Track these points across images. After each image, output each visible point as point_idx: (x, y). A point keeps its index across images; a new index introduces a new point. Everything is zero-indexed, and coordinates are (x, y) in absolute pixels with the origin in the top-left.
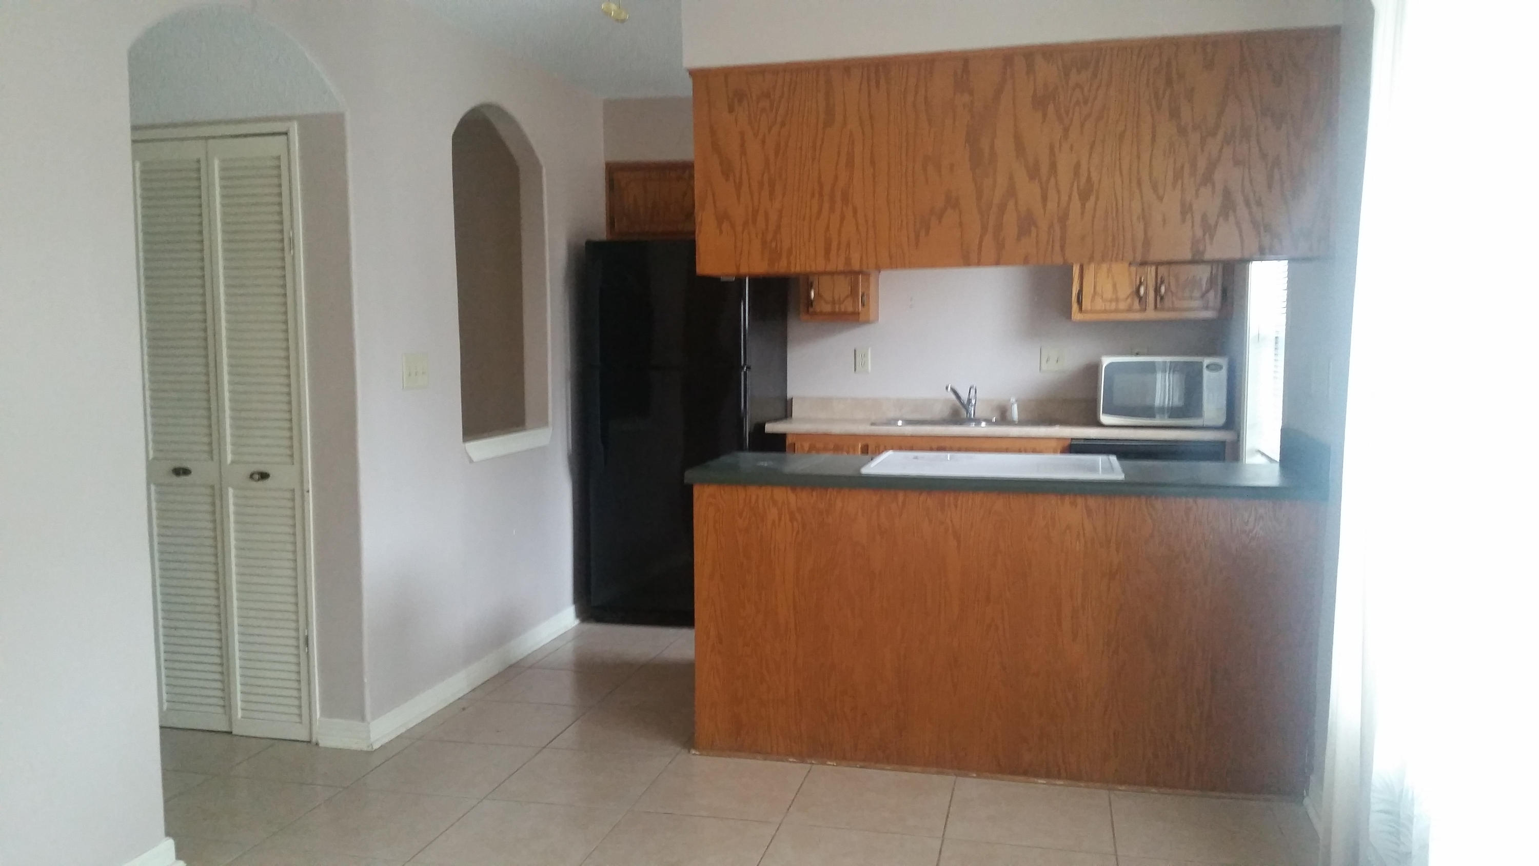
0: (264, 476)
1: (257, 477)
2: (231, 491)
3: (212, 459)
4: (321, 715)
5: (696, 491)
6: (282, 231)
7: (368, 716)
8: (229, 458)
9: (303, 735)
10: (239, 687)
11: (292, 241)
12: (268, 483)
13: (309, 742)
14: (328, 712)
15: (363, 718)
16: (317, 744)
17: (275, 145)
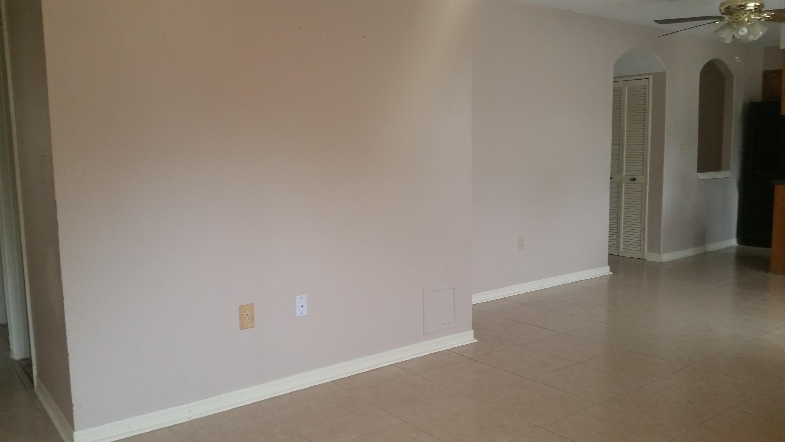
0: (634, 179)
1: (632, 180)
2: (624, 184)
3: (619, 175)
4: (648, 251)
5: (776, 187)
6: (645, 107)
7: (662, 252)
8: (624, 174)
9: (640, 256)
10: (622, 242)
11: (648, 110)
12: (636, 182)
13: (643, 259)
14: (649, 250)
15: (659, 253)
16: (645, 260)
17: (644, 82)
